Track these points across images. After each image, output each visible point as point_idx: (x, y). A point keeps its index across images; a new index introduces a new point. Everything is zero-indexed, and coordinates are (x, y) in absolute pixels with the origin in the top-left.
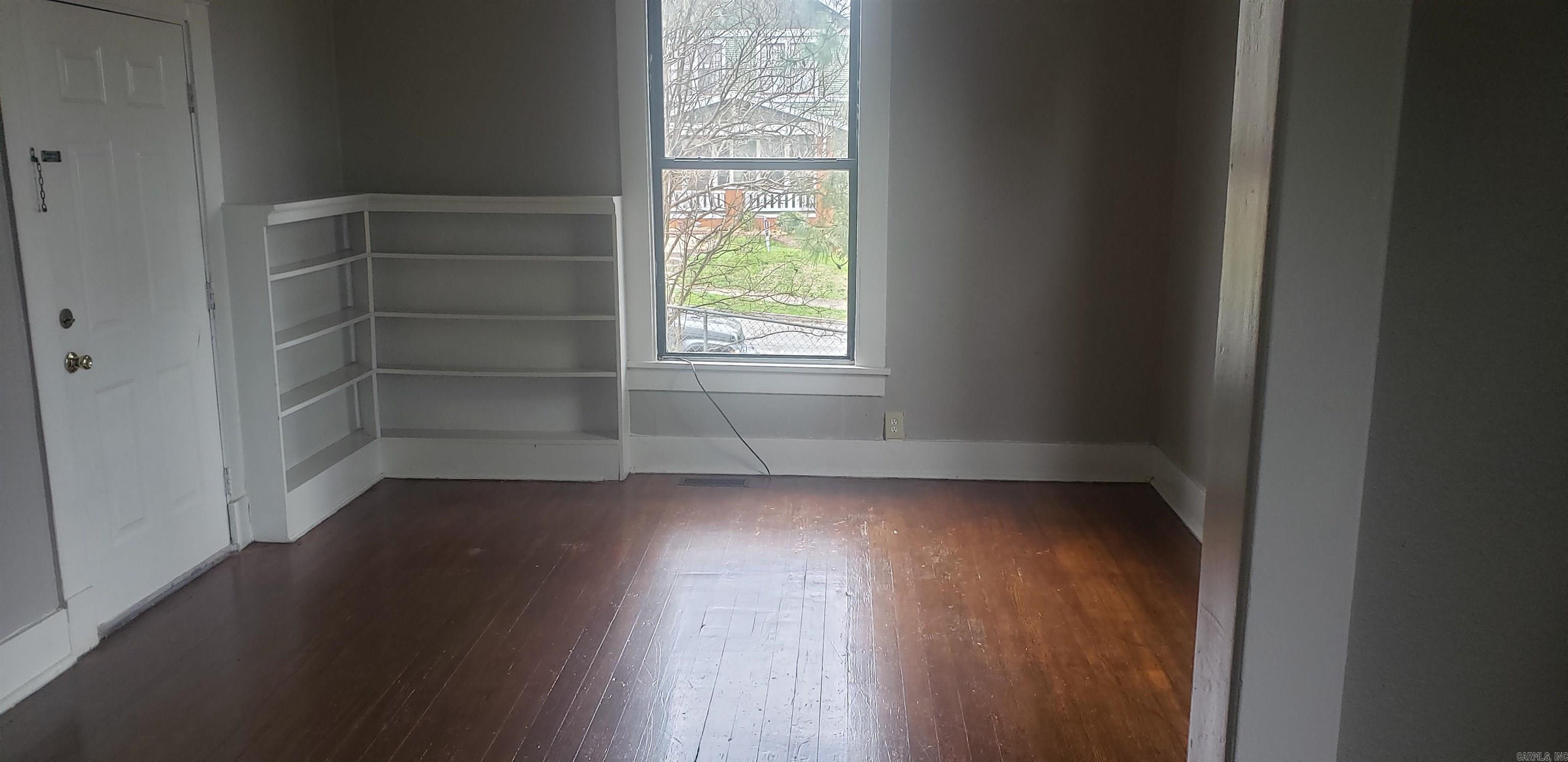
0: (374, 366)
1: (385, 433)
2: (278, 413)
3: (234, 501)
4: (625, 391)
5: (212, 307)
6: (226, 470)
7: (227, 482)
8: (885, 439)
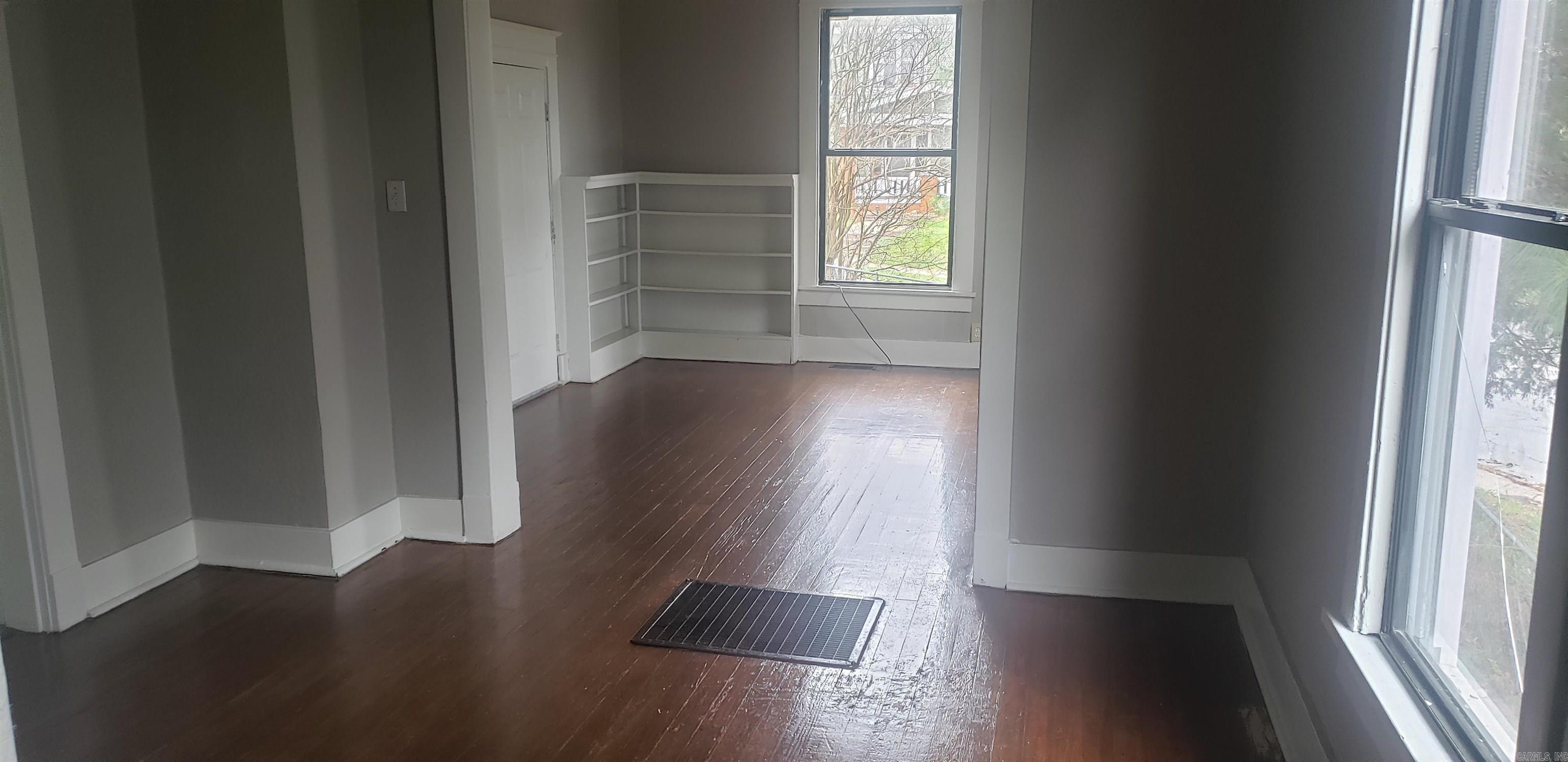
0: (639, 284)
1: (643, 329)
2: (587, 303)
3: (561, 355)
4: (796, 305)
5: (554, 237)
6: (557, 336)
7: (558, 343)
8: (971, 342)
